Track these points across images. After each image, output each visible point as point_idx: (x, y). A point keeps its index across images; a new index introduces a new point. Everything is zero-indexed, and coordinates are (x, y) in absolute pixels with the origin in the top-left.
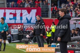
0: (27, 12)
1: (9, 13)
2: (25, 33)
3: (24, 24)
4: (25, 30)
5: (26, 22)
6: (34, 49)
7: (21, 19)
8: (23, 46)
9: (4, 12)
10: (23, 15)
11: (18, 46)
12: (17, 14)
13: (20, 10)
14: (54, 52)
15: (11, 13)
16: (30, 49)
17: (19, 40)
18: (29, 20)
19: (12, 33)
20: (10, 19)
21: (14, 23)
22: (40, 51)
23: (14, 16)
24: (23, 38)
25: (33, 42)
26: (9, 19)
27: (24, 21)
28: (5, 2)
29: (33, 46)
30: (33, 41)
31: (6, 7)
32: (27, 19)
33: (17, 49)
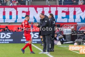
1: (61, 12)
2: (79, 33)
3: (77, 23)
4: (79, 30)
5: (80, 21)
7: (75, 18)
8: (77, 47)
9: (56, 10)
10: (77, 13)
11: (71, 48)
12: (70, 12)
13: (74, 8)
15: (63, 12)
16: (84, 51)
17: (73, 41)
18: (83, 19)
19: (64, 34)
20: (63, 18)
21: (67, 22)
23: (66, 14)
24: (76, 39)
26: (61, 17)
27: (78, 20)
31: (58, 4)
32: (81, 18)
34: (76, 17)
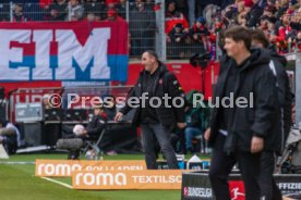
0: (74, 36)
1: (8, 44)
2: (69, 116)
3: (63, 84)
5: (73, 77)
6: (105, 176)
7: (54, 65)
8: (63, 167)
10: (60, 49)
11: (43, 168)
12: (37, 45)
13: (50, 32)
14: (180, 187)
15: (14, 44)
16: (89, 179)
18: (83, 69)
19: (18, 120)
20: (13, 65)
21: (27, 78)
22: (125, 183)
23: (25, 53)
25: (98, 150)
26: (7, 64)
29: (98, 165)
30: (99, 146)
32: (75, 64)
33: (38, 178)
34: (60, 63)
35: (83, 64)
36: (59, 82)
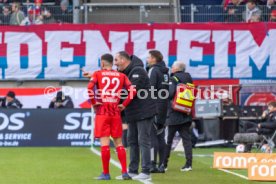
0: (251, 37)
1: (189, 44)
2: (245, 112)
3: (241, 82)
4: (246, 104)
5: (250, 75)
7: (232, 64)
8: (240, 159)
9: (171, 39)
10: (238, 49)
11: (220, 160)
12: (216, 45)
13: (228, 32)
15: (194, 44)
16: (264, 171)
18: (259, 68)
19: (198, 115)
20: (193, 64)
21: (207, 76)
23: (205, 52)
24: (238, 132)
25: (273, 144)
26: (188, 63)
27: (242, 70)
28: (175, 4)
30: (274, 140)
31: (177, 20)
32: (252, 63)
33: (216, 169)
34: (237, 62)
35: (259, 63)
36: (237, 80)
